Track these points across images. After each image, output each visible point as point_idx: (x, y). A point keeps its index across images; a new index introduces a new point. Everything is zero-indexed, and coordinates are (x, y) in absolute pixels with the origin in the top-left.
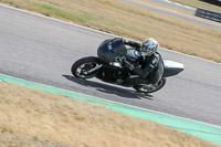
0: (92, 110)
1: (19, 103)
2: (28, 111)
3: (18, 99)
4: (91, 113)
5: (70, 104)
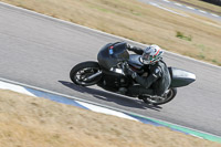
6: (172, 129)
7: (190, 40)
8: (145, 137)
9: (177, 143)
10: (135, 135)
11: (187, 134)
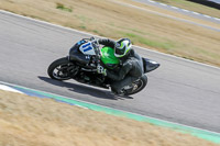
0: (178, 137)
1: (106, 131)
2: (115, 139)
3: (104, 127)
4: (178, 141)
5: (156, 131)
6: (57, 101)
7: (70, 11)
8: (31, 109)
9: (63, 114)
10: (20, 107)
11: (71, 104)
